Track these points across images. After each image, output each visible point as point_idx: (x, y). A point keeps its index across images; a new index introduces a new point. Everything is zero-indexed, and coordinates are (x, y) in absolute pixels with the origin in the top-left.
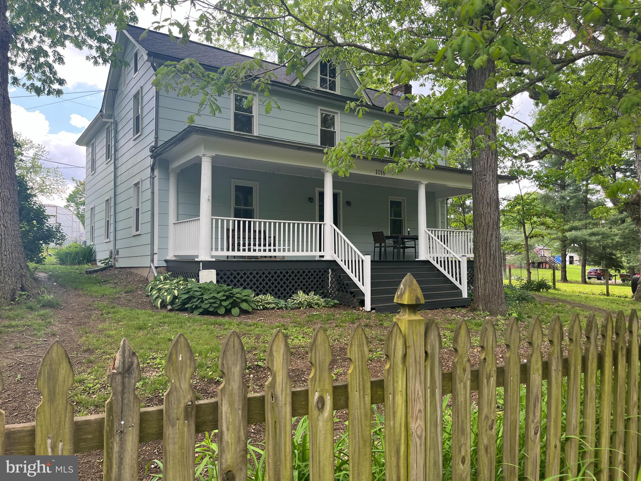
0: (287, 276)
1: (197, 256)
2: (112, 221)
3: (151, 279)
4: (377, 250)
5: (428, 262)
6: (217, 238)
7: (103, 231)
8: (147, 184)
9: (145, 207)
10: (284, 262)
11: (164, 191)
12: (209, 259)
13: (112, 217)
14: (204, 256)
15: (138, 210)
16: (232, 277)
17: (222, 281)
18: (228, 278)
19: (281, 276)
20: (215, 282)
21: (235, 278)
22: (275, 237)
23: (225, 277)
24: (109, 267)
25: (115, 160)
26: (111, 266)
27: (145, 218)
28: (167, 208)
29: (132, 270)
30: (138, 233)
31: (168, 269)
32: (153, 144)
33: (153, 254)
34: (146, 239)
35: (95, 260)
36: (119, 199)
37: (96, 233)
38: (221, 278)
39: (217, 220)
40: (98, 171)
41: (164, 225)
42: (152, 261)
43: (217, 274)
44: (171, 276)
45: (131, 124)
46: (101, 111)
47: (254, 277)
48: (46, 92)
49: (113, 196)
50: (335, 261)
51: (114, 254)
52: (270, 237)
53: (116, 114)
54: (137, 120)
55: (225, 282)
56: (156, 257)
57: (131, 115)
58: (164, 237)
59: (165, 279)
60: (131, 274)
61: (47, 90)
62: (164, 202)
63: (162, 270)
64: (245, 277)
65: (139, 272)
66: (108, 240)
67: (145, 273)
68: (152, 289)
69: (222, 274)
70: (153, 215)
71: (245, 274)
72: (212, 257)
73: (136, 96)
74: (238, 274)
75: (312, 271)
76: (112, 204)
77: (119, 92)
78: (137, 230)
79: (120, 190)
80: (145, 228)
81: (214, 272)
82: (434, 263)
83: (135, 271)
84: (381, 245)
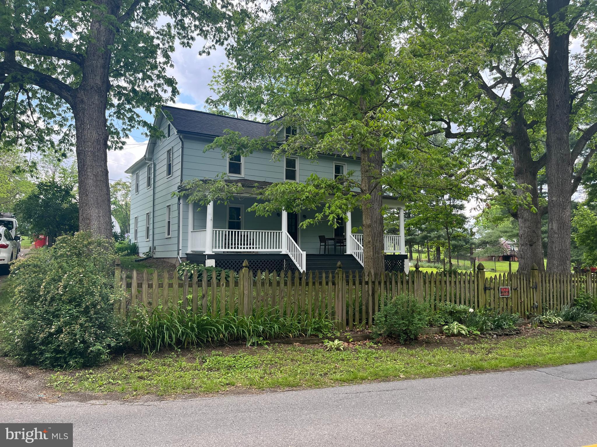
0: (257, 263)
1: (204, 252)
2: (151, 227)
3: (177, 265)
4: (323, 247)
5: (351, 255)
6: (216, 240)
7: (144, 233)
8: (175, 207)
9: (174, 221)
10: (257, 255)
11: (186, 212)
12: (211, 253)
13: (151, 225)
14: (208, 251)
15: (169, 222)
16: (224, 264)
17: (218, 266)
18: (222, 264)
19: (254, 263)
20: (214, 266)
21: (226, 264)
22: (253, 239)
23: (220, 264)
24: (149, 257)
25: (154, 188)
26: (151, 257)
27: (174, 227)
28: (187, 222)
29: (165, 260)
30: (170, 236)
31: (187, 259)
32: (179, 184)
33: (179, 250)
34: (175, 241)
35: (138, 253)
36: (156, 214)
37: (139, 235)
38: (218, 264)
39: (216, 231)
40: (141, 192)
41: (186, 233)
42: (178, 254)
43: (216, 262)
44: (190, 263)
45: (165, 168)
46: (145, 156)
47: (237, 264)
48: (114, 148)
49: (152, 211)
50: (287, 255)
51: (153, 249)
52: (250, 239)
53: (155, 157)
54: (169, 167)
55: (220, 266)
56: (180, 251)
57: (165, 162)
58: (186, 240)
59: (187, 264)
60: (165, 262)
61: (114, 147)
62: (186, 218)
63: (184, 259)
64: (232, 264)
65: (170, 261)
66: (148, 240)
67: (174, 262)
68: (179, 270)
69: (218, 262)
70: (179, 226)
71: (232, 262)
72: (213, 252)
73: (169, 152)
74: (228, 262)
75: (273, 261)
76: (151, 216)
77: (157, 145)
78: (169, 234)
79: (157, 208)
80: (174, 234)
81: (214, 261)
82: (355, 256)
83: (167, 260)
84: (325, 244)
